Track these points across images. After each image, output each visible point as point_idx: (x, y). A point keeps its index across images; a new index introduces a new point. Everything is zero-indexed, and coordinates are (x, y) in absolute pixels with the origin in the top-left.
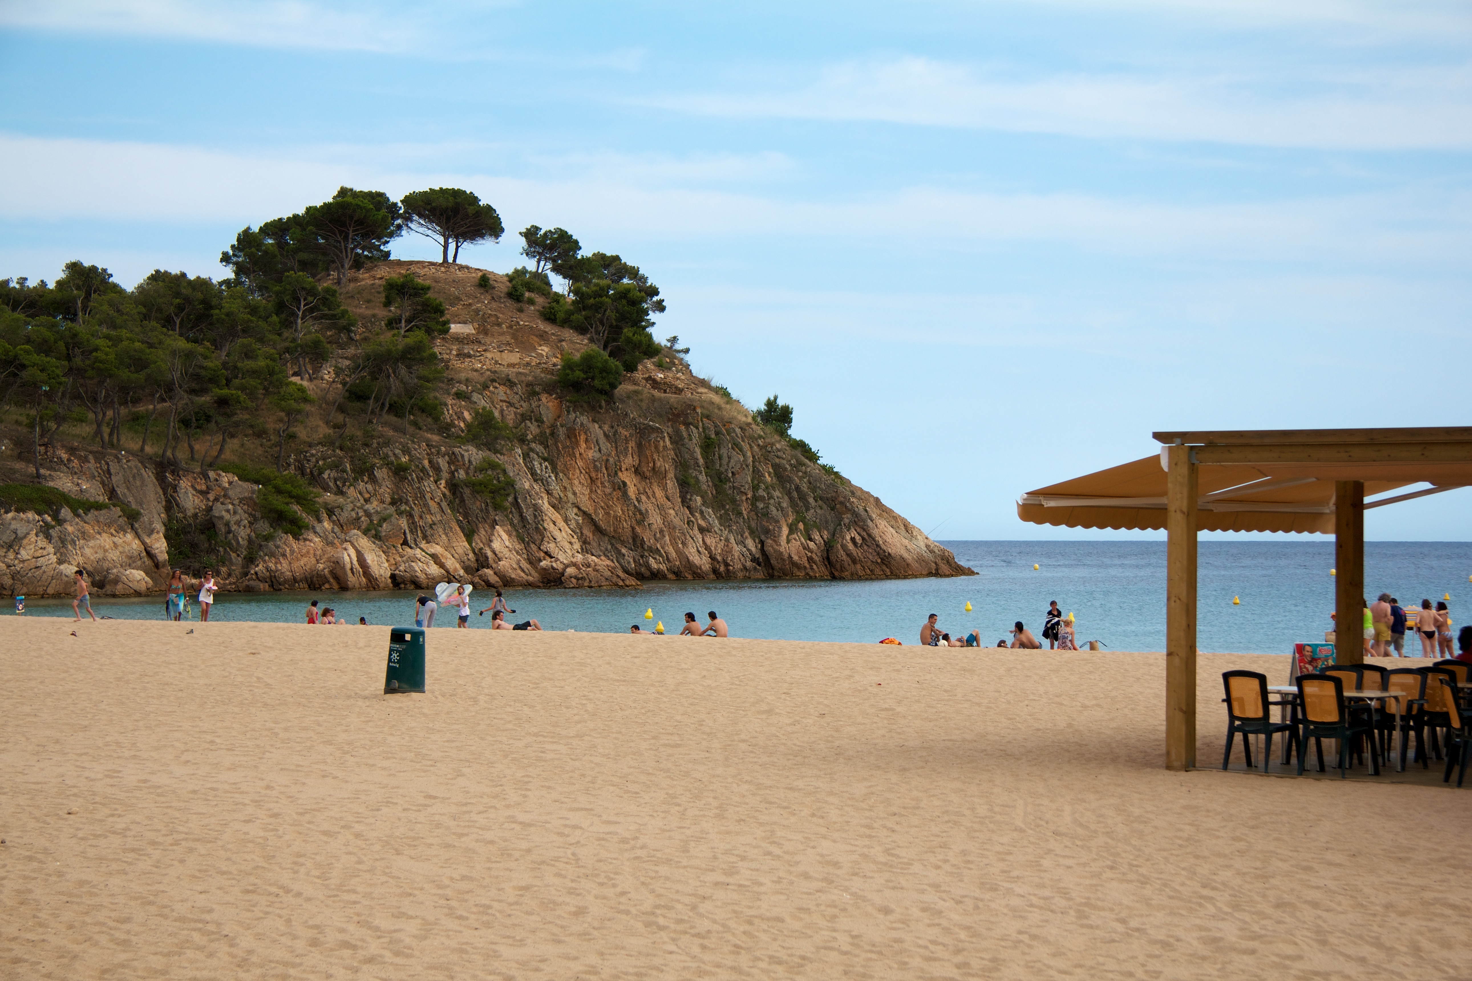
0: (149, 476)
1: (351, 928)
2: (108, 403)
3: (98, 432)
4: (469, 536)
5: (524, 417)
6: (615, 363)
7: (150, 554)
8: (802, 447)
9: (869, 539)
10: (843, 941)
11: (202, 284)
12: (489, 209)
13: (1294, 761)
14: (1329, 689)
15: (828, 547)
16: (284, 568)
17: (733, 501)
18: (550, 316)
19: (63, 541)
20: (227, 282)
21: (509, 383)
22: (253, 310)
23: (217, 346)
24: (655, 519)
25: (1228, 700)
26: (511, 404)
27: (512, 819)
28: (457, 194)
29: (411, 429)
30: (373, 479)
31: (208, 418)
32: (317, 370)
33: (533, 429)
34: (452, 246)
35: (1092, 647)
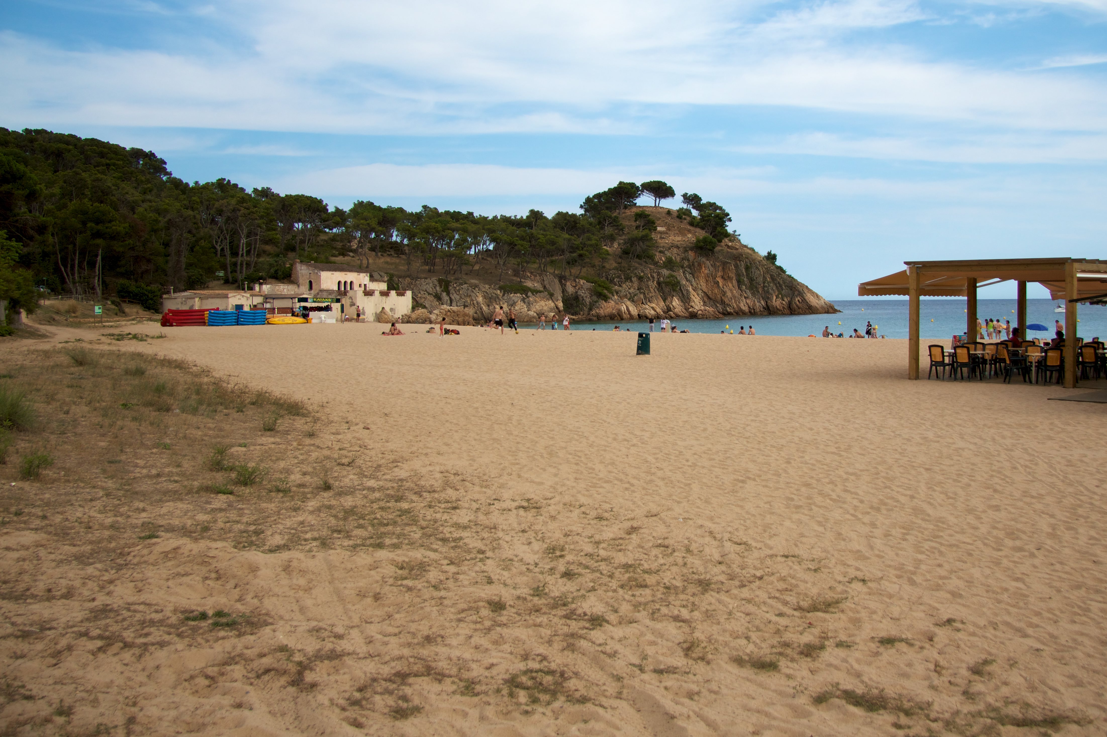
0: (556, 281)
1: (627, 434)
2: (543, 257)
3: (540, 267)
4: (664, 301)
5: (683, 259)
6: (714, 240)
7: (557, 308)
8: (780, 268)
9: (804, 300)
10: (796, 440)
11: (574, 216)
12: (670, 187)
13: (953, 376)
14: (965, 351)
15: (790, 304)
16: (602, 312)
17: (756, 287)
18: (691, 224)
19: (529, 303)
20: (582, 215)
21: (678, 247)
22: (591, 224)
23: (579, 237)
24: (729, 294)
25: (930, 355)
26: (678, 255)
27: (681, 398)
28: (659, 182)
29: (644, 264)
30: (631, 281)
31: (576, 261)
32: (612, 244)
33: (686, 263)
34: (658, 200)
35: (883, 337)
